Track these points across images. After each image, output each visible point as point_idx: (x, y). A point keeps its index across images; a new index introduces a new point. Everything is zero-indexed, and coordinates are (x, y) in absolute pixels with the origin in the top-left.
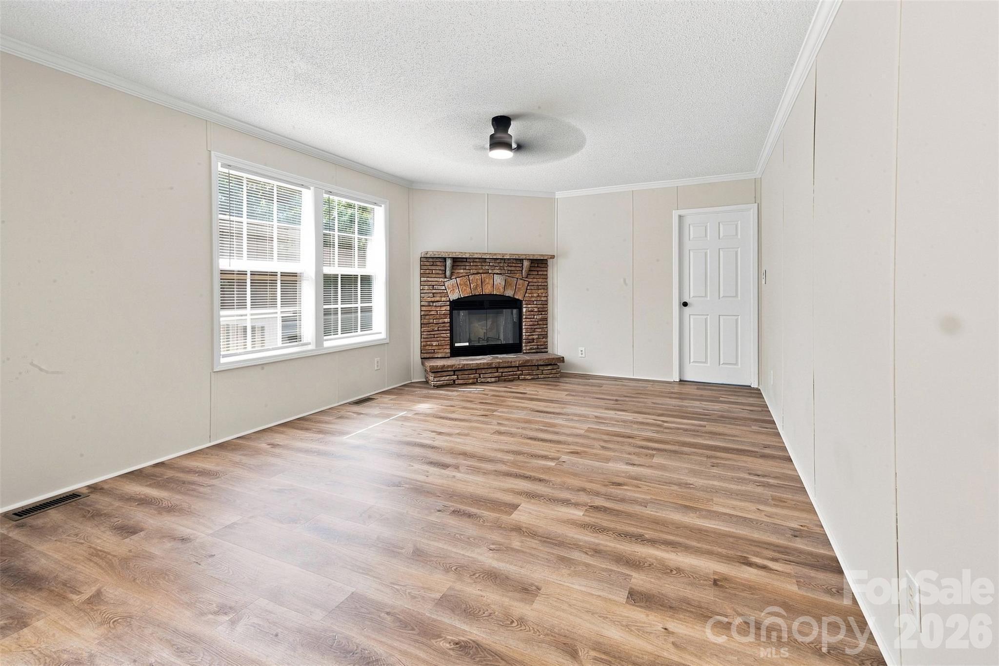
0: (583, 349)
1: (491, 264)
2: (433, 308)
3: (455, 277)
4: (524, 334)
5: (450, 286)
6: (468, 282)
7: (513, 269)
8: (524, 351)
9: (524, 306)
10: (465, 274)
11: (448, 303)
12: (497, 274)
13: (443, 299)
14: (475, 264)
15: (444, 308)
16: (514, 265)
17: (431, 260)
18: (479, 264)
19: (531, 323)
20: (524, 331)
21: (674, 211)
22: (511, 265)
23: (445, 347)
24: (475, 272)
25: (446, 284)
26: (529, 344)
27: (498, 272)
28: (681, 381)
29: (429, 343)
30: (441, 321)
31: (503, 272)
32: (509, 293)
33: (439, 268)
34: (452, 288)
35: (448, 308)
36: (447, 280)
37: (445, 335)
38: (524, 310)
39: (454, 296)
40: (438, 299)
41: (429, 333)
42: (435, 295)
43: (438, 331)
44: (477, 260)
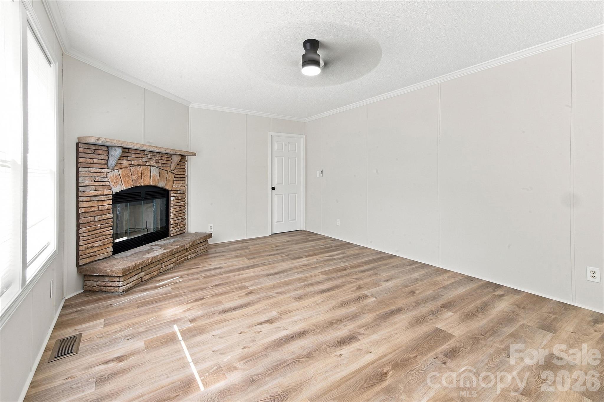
0: (212, 225)
1: (149, 157)
2: (95, 204)
3: (117, 168)
4: (171, 220)
5: (113, 178)
6: (130, 174)
7: (165, 162)
8: (172, 235)
9: (172, 195)
10: (128, 165)
11: (111, 197)
12: (154, 166)
13: (106, 192)
14: (137, 156)
15: (107, 202)
16: (165, 159)
17: (93, 147)
18: (139, 156)
19: (177, 210)
20: (171, 217)
21: (269, 132)
22: (163, 158)
23: (107, 246)
24: (136, 163)
25: (109, 175)
26: (175, 228)
27: (155, 164)
28: (272, 234)
29: (90, 245)
30: (104, 217)
31: (158, 165)
32: (162, 184)
33: (103, 157)
34: (115, 180)
35: (111, 202)
36: (110, 171)
37: (107, 233)
38: (172, 199)
39: (117, 189)
40: (99, 192)
41: (91, 233)
42: (97, 188)
43: (101, 229)
44: (139, 152)
